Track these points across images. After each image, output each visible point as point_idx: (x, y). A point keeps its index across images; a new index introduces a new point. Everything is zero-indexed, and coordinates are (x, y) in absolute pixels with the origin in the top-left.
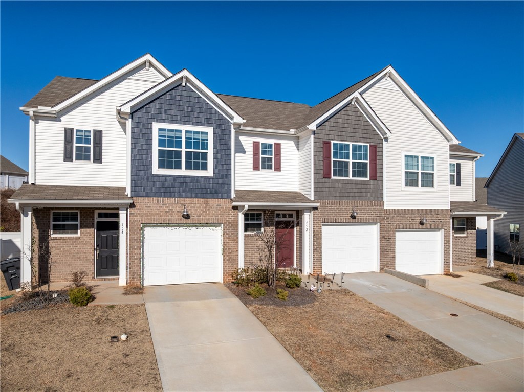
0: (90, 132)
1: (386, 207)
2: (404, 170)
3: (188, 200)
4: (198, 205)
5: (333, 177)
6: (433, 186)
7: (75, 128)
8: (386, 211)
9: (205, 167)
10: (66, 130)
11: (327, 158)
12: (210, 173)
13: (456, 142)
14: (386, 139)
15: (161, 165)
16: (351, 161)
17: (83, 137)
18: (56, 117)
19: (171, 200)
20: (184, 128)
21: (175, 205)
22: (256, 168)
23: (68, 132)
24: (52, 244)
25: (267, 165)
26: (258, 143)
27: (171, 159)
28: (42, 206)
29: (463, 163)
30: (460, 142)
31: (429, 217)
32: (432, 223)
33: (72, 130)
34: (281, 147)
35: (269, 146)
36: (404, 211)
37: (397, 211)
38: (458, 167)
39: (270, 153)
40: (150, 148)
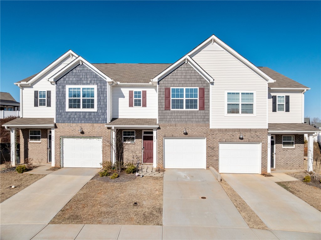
0: (45, 92)
1: (211, 127)
2: (226, 103)
3: (83, 125)
4: (88, 127)
5: (171, 109)
6: (252, 113)
7: (39, 90)
8: (211, 130)
10: (35, 91)
11: (167, 97)
12: (95, 109)
13: (271, 81)
14: (212, 83)
15: (70, 107)
16: (185, 99)
17: (42, 94)
18: (31, 86)
19: (74, 125)
20: (81, 87)
21: (76, 127)
22: (131, 105)
23: (36, 92)
24: (29, 145)
25: (138, 103)
26: (132, 91)
28: (25, 128)
29: (291, 95)
30: (275, 81)
31: (248, 134)
32: (250, 138)
33: (37, 91)
34: (147, 93)
35: (139, 93)
36: (226, 130)
37: (220, 130)
38: (288, 98)
39: (139, 97)
40: (65, 98)
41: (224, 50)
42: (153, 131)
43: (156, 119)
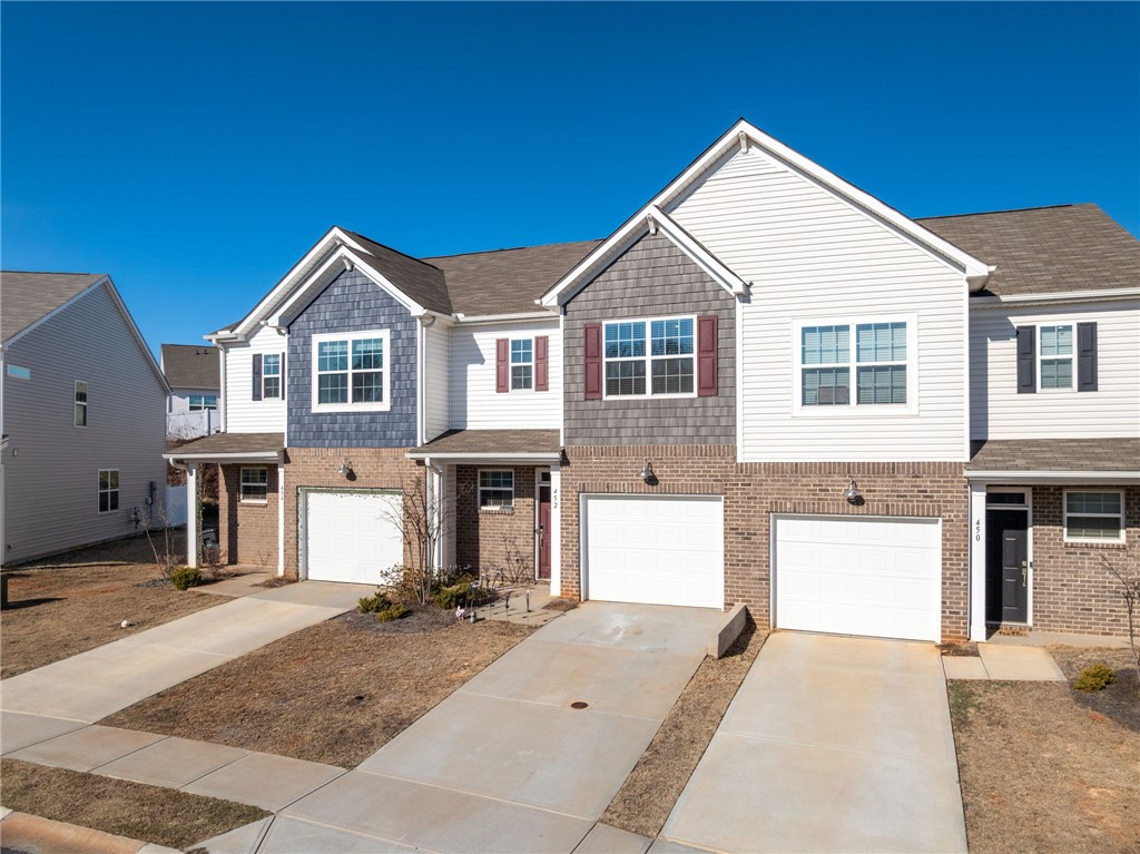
0: (278, 356)
1: (742, 457)
2: (798, 367)
3: (354, 451)
4: (367, 459)
5: (605, 398)
6: (902, 400)
7: (264, 353)
8: (741, 468)
9: (379, 397)
10: (254, 356)
11: (592, 355)
12: (385, 405)
13: (978, 269)
14: (745, 297)
15: (323, 398)
16: (649, 358)
17: (272, 364)
18: (245, 343)
19: (331, 452)
20: (350, 336)
21: (332, 460)
22: (501, 385)
23: (257, 358)
24: (240, 513)
25: (523, 379)
26: (506, 341)
27: (335, 388)
28: (231, 462)
29: (1106, 321)
30: (993, 268)
31: (882, 485)
32: (892, 500)
33: (260, 355)
34: (550, 343)
35: (527, 343)
36: (796, 468)
37: (773, 469)
38: (1088, 334)
39: (527, 357)
40: (309, 374)
41: (787, 168)
42: (552, 473)
43: (558, 431)
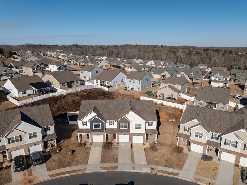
1: (131, 133)
2: (134, 127)
3: (98, 132)
5: (120, 128)
6: (141, 129)
9: (100, 128)
11: (119, 125)
12: (101, 129)
14: (131, 122)
15: (94, 128)
16: (124, 126)
17: (85, 122)
18: (81, 120)
19: (96, 132)
20: (97, 123)
22: (110, 125)
23: (83, 122)
25: (111, 124)
26: (110, 121)
27: (95, 127)
29: (154, 122)
31: (140, 134)
35: (112, 122)
36: (134, 133)
38: (152, 123)
39: (112, 123)
40: (93, 126)
